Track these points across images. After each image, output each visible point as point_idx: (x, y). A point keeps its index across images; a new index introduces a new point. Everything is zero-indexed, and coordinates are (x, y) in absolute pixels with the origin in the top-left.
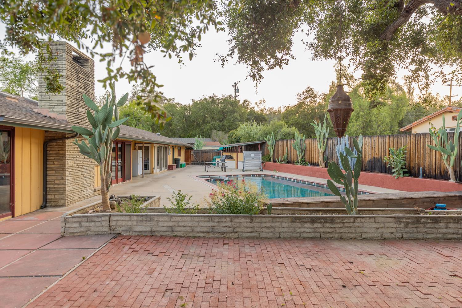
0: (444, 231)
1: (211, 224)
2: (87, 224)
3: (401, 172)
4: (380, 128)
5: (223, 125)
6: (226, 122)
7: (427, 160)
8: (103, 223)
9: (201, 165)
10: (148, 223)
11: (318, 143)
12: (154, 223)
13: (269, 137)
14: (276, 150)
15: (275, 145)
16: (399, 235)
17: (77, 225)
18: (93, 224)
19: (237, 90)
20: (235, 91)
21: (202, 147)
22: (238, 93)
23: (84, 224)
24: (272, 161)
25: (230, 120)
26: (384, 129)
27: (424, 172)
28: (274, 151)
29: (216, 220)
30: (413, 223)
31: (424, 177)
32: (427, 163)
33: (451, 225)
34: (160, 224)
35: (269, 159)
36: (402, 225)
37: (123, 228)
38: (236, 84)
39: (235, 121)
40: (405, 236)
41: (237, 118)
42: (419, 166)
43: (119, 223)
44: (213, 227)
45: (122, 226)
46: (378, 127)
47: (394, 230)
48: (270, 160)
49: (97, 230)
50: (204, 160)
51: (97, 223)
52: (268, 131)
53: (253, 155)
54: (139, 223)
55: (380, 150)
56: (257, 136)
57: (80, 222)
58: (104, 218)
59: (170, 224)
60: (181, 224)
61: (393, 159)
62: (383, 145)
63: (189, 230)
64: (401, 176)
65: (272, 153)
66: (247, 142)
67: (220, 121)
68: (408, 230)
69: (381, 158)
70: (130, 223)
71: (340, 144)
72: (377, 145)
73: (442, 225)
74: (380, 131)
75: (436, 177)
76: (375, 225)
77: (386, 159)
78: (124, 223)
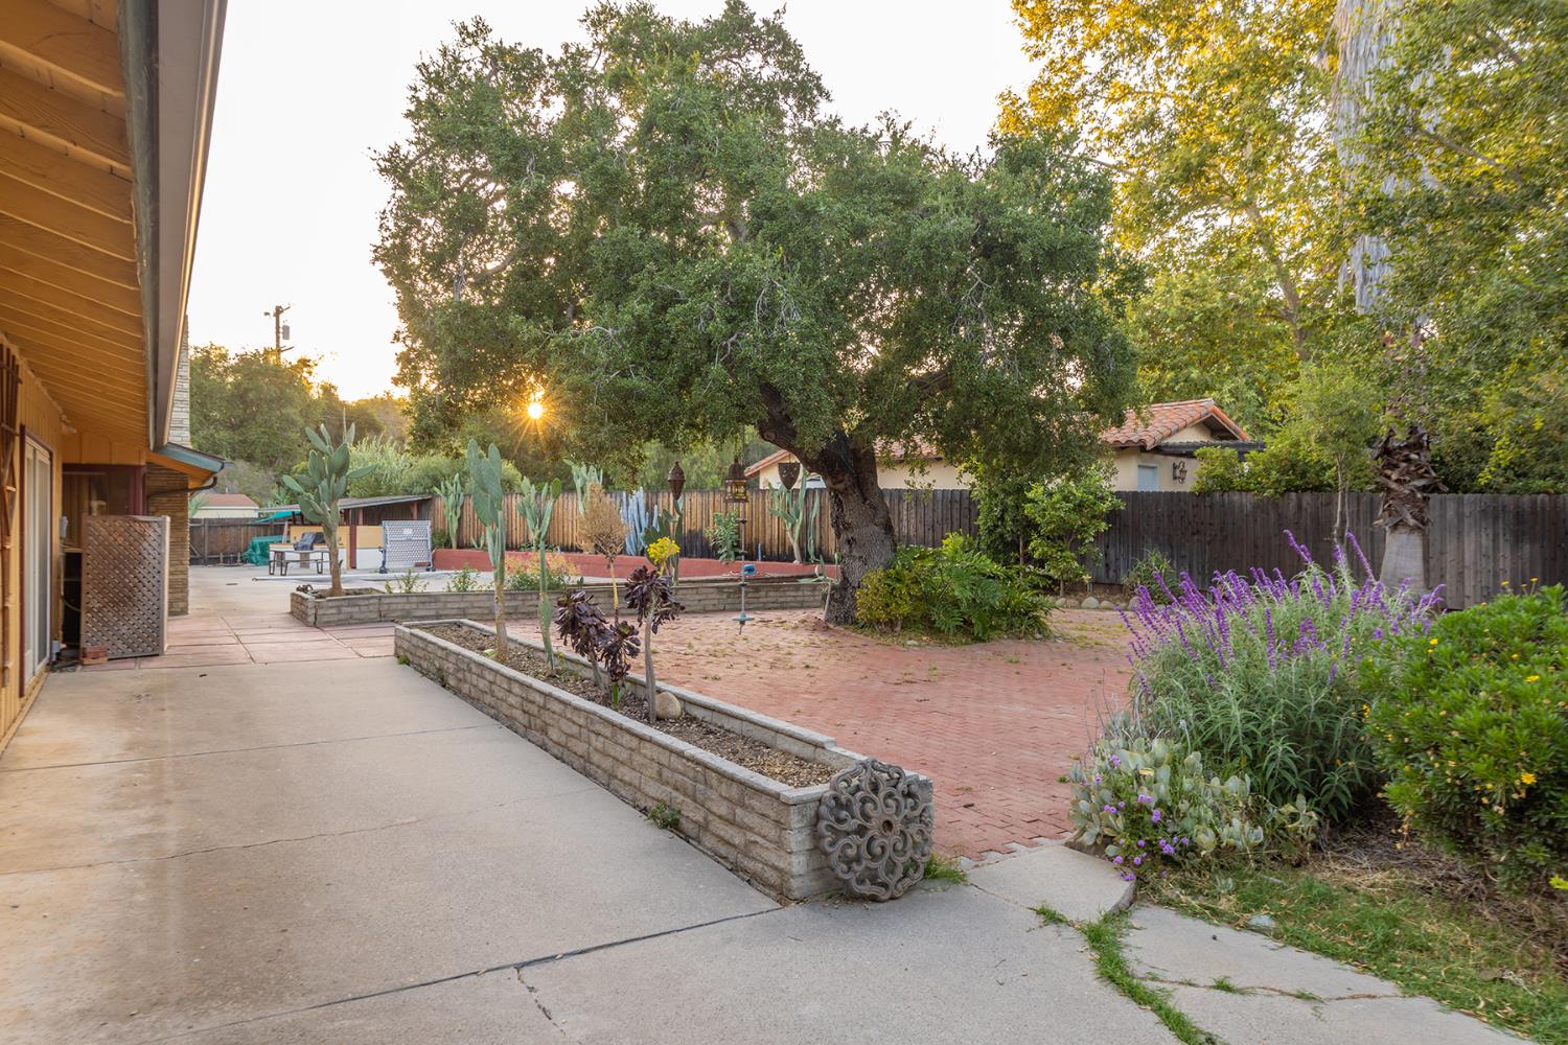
0: (765, 600)
1: (514, 603)
2: (349, 609)
3: (732, 553)
4: (696, 467)
5: (244, 442)
6: (253, 433)
7: (768, 532)
8: (371, 608)
9: (205, 564)
10: (433, 606)
11: (580, 503)
12: (440, 605)
13: (449, 485)
14: (466, 519)
15: (462, 507)
16: (722, 607)
17: (334, 611)
18: (357, 609)
19: (282, 332)
20: (278, 332)
21: (196, 508)
22: (286, 336)
23: (344, 609)
24: (454, 545)
25: (271, 427)
26: (705, 468)
27: (763, 553)
28: (460, 520)
29: (520, 598)
30: (735, 593)
31: (763, 560)
32: (768, 538)
33: (771, 594)
34: (449, 606)
35: (444, 540)
36: (725, 596)
37: (399, 613)
38: (279, 311)
39: (285, 430)
40: (728, 607)
41: (293, 423)
42: (757, 541)
43: (393, 607)
44: (516, 607)
45: (396, 610)
46: (692, 466)
47: (716, 602)
48: (448, 544)
49: (362, 616)
50: (215, 549)
51: (363, 608)
52: (436, 468)
53: (408, 532)
54: (421, 606)
55: (699, 516)
56: (405, 482)
57: (338, 607)
58: (372, 601)
59: (462, 605)
60: (476, 605)
61: (720, 531)
62: (705, 507)
63: (486, 611)
64: (732, 559)
65: (455, 525)
66: (371, 496)
67: (233, 427)
68: (729, 600)
69: (701, 530)
70: (407, 607)
71: (628, 505)
72: (694, 507)
73: (762, 594)
74: (698, 475)
75: (779, 559)
76: (698, 597)
77: (709, 533)
78: (400, 607)
